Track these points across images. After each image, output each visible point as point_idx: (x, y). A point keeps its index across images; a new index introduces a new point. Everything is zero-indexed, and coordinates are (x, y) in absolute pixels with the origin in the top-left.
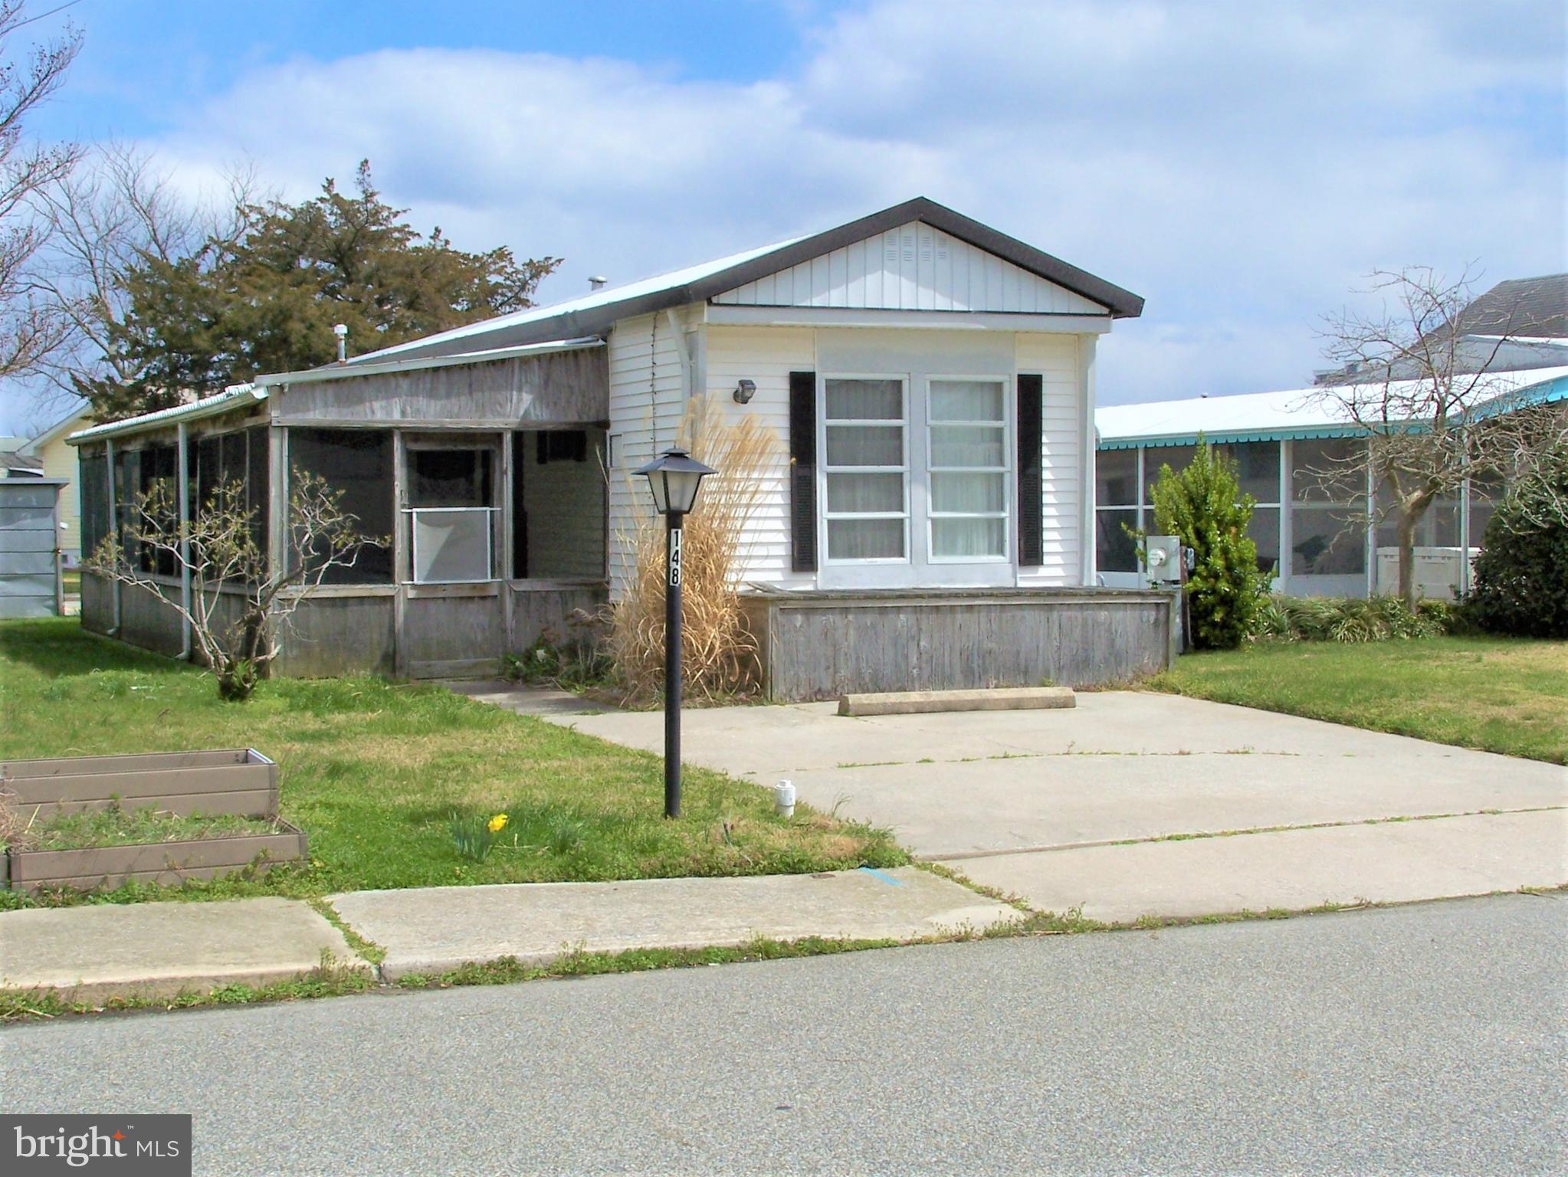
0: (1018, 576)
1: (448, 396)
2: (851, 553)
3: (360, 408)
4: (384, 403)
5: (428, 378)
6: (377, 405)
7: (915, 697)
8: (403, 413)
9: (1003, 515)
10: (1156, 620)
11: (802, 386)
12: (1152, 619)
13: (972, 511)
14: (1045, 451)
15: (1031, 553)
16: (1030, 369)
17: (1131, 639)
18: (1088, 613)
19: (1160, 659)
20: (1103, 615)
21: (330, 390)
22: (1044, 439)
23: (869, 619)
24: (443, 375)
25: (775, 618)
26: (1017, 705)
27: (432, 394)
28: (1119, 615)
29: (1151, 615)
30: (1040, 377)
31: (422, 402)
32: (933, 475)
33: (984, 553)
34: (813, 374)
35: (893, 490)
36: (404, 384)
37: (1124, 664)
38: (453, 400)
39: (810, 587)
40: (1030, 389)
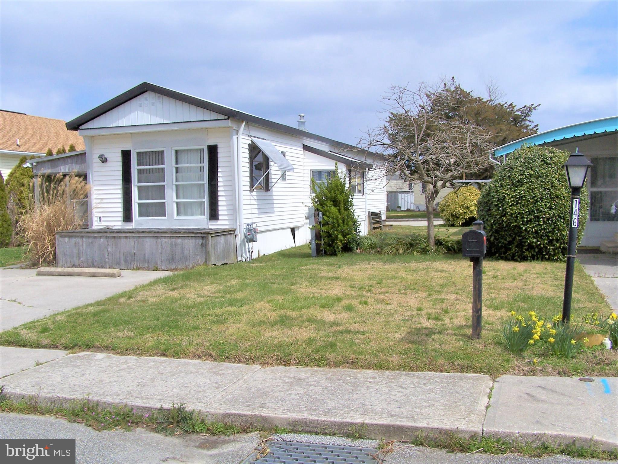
0: (209, 224)
1: (81, 164)
2: (147, 215)
3: (57, 169)
4: (64, 167)
5: (76, 158)
6: (62, 167)
7: (59, 269)
8: (69, 170)
9: (204, 200)
10: (202, 244)
11: (126, 155)
12: (200, 243)
13: (192, 199)
14: (219, 174)
15: (214, 215)
16: (212, 142)
17: (191, 251)
18: (173, 240)
19: (204, 260)
20: (179, 241)
21: (50, 163)
22: (219, 170)
23: (90, 240)
24: (80, 157)
25: (58, 239)
26: (94, 275)
27: (77, 163)
28: (187, 241)
29: (200, 241)
30: (216, 146)
31: (74, 165)
32: (177, 186)
33: (199, 215)
34: (130, 150)
35: (161, 191)
36: (69, 160)
37: (188, 260)
38: (83, 164)
39: (131, 227)
40: (213, 150)
